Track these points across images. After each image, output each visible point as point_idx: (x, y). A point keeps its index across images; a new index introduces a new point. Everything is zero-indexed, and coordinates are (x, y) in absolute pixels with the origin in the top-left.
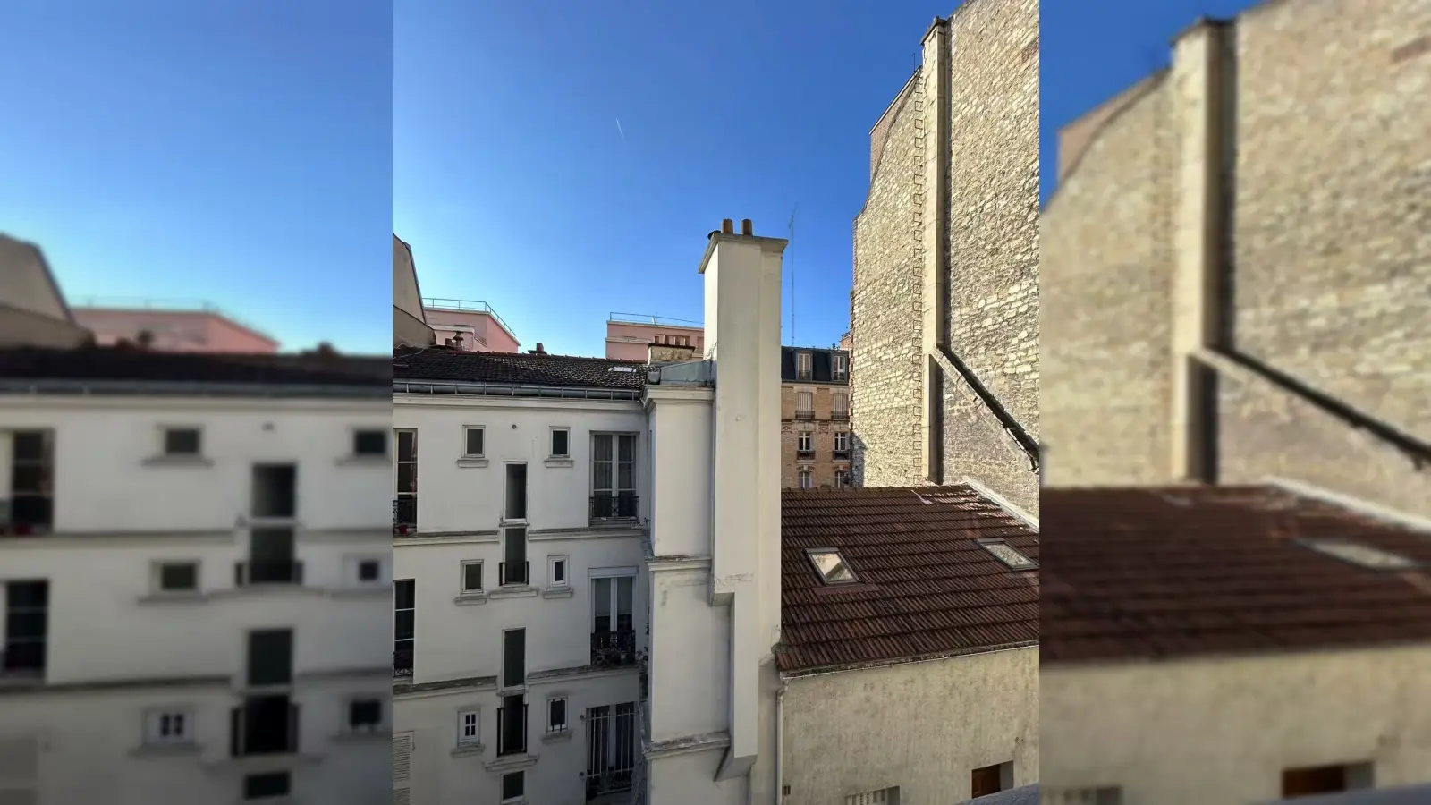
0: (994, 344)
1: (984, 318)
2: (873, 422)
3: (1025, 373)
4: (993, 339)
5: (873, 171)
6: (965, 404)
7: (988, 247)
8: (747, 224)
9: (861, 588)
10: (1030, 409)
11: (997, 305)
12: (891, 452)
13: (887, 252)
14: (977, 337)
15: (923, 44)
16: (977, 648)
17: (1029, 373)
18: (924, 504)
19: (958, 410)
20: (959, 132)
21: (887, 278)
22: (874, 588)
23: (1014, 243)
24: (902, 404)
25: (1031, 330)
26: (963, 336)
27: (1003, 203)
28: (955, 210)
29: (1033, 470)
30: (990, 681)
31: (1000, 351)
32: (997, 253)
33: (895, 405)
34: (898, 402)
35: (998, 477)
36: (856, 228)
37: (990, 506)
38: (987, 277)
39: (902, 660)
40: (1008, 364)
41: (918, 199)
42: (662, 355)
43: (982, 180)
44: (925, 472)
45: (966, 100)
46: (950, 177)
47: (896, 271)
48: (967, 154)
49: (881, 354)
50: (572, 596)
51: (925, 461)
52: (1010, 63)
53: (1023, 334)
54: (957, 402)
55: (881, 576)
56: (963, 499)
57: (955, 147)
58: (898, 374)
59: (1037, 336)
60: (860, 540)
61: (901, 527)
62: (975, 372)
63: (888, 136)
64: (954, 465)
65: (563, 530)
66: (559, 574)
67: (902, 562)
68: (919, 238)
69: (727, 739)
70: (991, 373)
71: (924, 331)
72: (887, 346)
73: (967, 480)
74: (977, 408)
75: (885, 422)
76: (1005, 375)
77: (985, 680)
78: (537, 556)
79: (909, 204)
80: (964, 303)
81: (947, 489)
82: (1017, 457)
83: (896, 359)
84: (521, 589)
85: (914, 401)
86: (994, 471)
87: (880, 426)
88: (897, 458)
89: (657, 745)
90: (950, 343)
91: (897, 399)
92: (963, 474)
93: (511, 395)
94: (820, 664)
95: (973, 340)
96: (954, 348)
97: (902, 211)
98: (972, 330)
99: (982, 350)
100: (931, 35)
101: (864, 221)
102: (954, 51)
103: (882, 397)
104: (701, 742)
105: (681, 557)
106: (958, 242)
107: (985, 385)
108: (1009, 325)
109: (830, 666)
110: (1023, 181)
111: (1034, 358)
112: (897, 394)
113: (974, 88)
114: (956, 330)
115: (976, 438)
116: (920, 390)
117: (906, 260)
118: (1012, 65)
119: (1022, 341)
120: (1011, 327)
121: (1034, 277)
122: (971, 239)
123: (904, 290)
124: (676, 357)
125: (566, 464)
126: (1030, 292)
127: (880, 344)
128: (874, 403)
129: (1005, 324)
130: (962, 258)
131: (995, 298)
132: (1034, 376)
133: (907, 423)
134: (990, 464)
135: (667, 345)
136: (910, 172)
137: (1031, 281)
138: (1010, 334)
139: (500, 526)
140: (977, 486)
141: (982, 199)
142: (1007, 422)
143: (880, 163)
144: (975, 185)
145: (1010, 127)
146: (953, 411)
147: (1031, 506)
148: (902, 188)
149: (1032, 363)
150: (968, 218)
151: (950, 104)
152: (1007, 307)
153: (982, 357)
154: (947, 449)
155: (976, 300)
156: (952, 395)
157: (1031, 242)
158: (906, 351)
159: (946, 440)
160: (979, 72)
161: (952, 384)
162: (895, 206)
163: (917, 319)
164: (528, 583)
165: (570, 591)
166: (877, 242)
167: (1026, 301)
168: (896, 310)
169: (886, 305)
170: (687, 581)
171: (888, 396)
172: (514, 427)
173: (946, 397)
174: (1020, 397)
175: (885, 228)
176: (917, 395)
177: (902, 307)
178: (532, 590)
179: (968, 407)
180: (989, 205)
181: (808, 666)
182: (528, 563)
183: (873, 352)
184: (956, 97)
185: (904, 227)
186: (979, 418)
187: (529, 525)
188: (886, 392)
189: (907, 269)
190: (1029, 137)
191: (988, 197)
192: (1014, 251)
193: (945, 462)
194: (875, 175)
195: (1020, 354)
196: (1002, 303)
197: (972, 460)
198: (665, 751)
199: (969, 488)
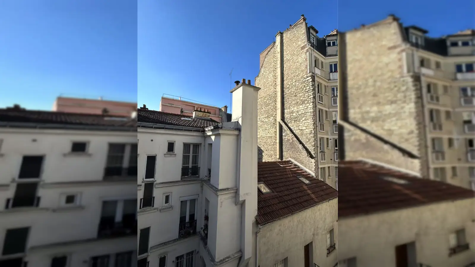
0: (296, 121)
1: (293, 113)
2: (261, 141)
3: (304, 129)
4: (296, 119)
5: (261, 65)
6: (289, 137)
7: (294, 94)
8: (249, 81)
9: (273, 194)
10: (306, 139)
11: (296, 110)
12: (267, 150)
13: (265, 90)
14: (292, 118)
15: (276, 36)
16: (305, 208)
17: (305, 129)
18: (281, 166)
19: (287, 138)
20: (286, 62)
21: (265, 97)
22: (276, 194)
23: (301, 95)
24: (270, 135)
25: (305, 118)
26: (288, 117)
27: (297, 83)
28: (285, 82)
29: (308, 156)
30: (307, 218)
31: (298, 123)
32: (296, 96)
33: (268, 136)
34: (269, 135)
35: (298, 158)
36: (256, 81)
37: (297, 167)
38: (294, 102)
39: (289, 215)
40: (300, 126)
41: (275, 76)
42: (199, 115)
43: (292, 76)
44: (278, 157)
45: (287, 54)
46: (283, 73)
47: (268, 96)
48: (288, 69)
49: (263, 120)
50: (172, 209)
51: (278, 153)
52: (298, 49)
53: (304, 119)
54: (287, 136)
55: (278, 190)
56: (290, 165)
57: (285, 66)
58: (269, 126)
59: (307, 120)
60: (269, 179)
61: (278, 174)
62: (291, 128)
63: (265, 58)
64: (286, 155)
65: (171, 182)
66: (167, 201)
67: (281, 185)
68: (275, 88)
69: (241, 253)
70: (296, 129)
71: (277, 115)
72: (265, 118)
73: (290, 159)
74: (293, 138)
75: (265, 141)
76: (299, 129)
77: (306, 218)
78: (158, 194)
79: (272, 78)
80: (288, 108)
81: (285, 162)
82: (304, 152)
83: (268, 122)
84: (150, 209)
85: (274, 135)
86: (297, 156)
87: (263, 142)
88: (269, 152)
89: (217, 262)
90: (284, 119)
91: (268, 134)
92: (289, 157)
93: (153, 128)
94: (269, 220)
95: (291, 119)
96: (285, 120)
97: (270, 79)
98: (290, 116)
99: (293, 122)
100: (278, 35)
101: (258, 79)
102: (284, 41)
103: (264, 133)
104: (233, 257)
105: (228, 189)
106: (286, 91)
107: (294, 132)
108: (300, 116)
109: (272, 220)
110: (302, 79)
111: (306, 126)
112: (268, 132)
113: (289, 52)
114: (286, 116)
115: (292, 146)
116: (276, 132)
117: (271, 93)
118: (299, 50)
119: (303, 120)
120: (300, 117)
121: (306, 104)
122: (289, 91)
123: (271, 102)
124: (204, 116)
125: (173, 156)
126: (305, 108)
127: (263, 117)
128: (261, 135)
129: (299, 115)
130: (287, 96)
131: (296, 108)
132: (306, 130)
133: (272, 141)
134: (296, 154)
135: (201, 111)
136: (272, 69)
137: (305, 105)
138: (301, 118)
139: (142, 182)
140: (293, 160)
141: (292, 81)
142: (301, 143)
143: (263, 64)
144: (290, 77)
145: (298, 65)
146: (285, 138)
147: (307, 166)
148: (270, 73)
149: (306, 127)
150: (289, 85)
151: (283, 54)
152: (299, 111)
153: (293, 124)
154: (284, 150)
155: (291, 108)
156: (285, 134)
157: (305, 95)
158: (271, 120)
159: (284, 147)
160: (290, 49)
161: (285, 131)
162: (268, 77)
163: (275, 111)
164: (153, 206)
165: (171, 207)
166: (262, 86)
167: (304, 110)
168: (268, 107)
169: (265, 105)
170: (229, 197)
171: (266, 133)
172: (152, 140)
173: (283, 134)
174: (303, 136)
175: (265, 83)
176: (275, 133)
177: (270, 107)
178: (155, 209)
179: (290, 138)
180: (294, 83)
181: (266, 221)
182: (154, 197)
183: (261, 119)
184: (285, 53)
185: (270, 84)
186: (293, 141)
187: (156, 181)
188: (265, 131)
189: (271, 96)
190: (303, 68)
191: (294, 81)
192: (301, 97)
193: (283, 153)
194: (262, 67)
195: (303, 124)
196: (298, 110)
197: (291, 153)
198: (221, 264)
199: (291, 161)
